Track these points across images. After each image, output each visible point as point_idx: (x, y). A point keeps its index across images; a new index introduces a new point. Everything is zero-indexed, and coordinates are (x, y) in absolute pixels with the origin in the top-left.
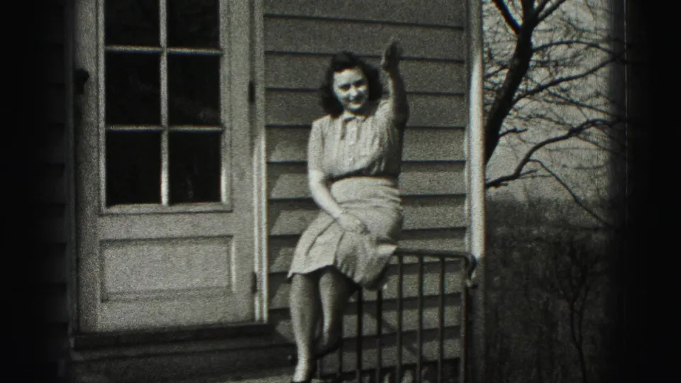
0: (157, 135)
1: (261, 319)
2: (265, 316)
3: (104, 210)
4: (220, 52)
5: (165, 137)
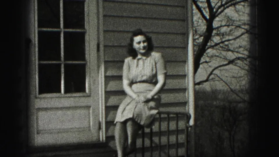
0: (60, 65)
2: (104, 139)
3: (38, 95)
4: (85, 31)
5: (63, 66)
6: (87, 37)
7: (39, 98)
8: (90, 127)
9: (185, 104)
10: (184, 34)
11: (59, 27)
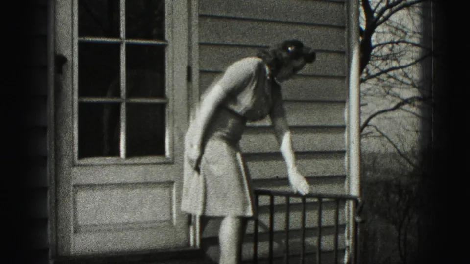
0: (118, 105)
1: (195, 245)
2: (198, 242)
3: (77, 162)
4: (165, 43)
5: (123, 107)
6: (169, 54)
7: (79, 165)
8: (171, 219)
9: (342, 178)
10: (342, 53)
11: (118, 35)
